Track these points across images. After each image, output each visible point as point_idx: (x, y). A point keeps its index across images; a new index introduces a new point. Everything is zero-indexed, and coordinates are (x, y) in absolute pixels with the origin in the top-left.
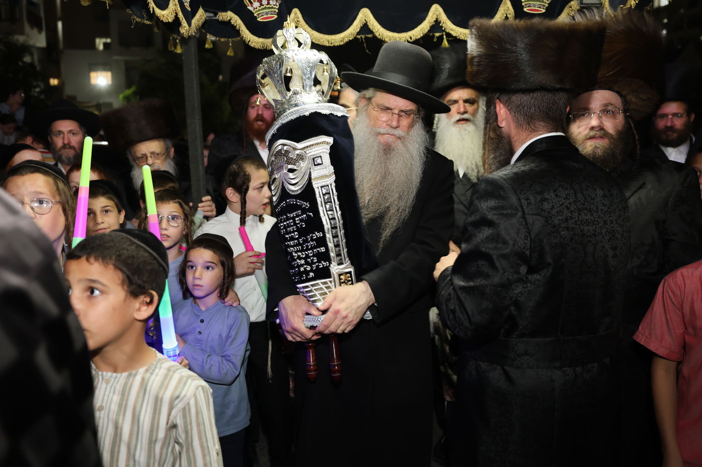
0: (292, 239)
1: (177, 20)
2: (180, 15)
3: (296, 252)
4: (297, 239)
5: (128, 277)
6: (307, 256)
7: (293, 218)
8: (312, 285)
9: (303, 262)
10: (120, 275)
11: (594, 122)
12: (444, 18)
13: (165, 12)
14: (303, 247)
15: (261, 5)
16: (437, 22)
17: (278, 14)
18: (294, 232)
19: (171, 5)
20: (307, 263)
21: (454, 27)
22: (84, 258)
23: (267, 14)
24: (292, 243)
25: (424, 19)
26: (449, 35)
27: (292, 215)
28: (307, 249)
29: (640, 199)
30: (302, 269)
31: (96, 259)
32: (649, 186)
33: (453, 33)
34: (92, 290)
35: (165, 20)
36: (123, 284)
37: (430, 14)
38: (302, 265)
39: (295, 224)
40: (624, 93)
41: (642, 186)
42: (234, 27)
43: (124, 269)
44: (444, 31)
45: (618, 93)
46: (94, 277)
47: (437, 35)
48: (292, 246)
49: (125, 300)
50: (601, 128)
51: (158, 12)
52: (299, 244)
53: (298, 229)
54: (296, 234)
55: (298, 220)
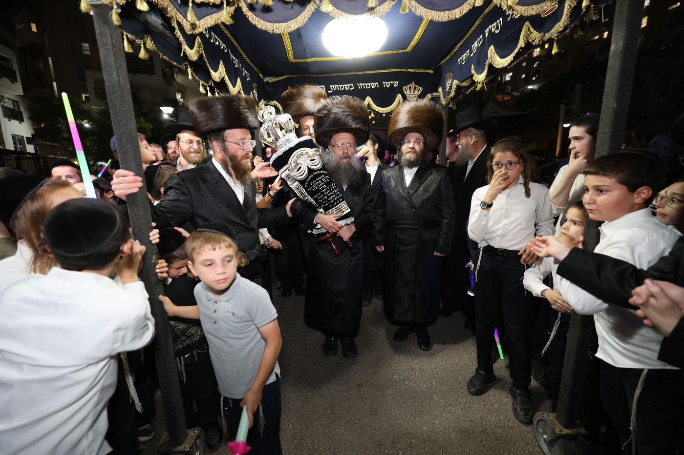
0: (323, 189)
3: (329, 193)
4: (326, 188)
6: (335, 193)
7: (321, 180)
8: (339, 206)
9: (334, 196)
11: (411, 145)
12: (372, 103)
14: (330, 190)
18: (323, 185)
20: (336, 196)
21: (376, 107)
24: (324, 190)
26: (374, 111)
27: (319, 179)
28: (333, 190)
29: (431, 179)
30: (336, 199)
32: (434, 174)
39: (323, 182)
40: (425, 135)
41: (431, 174)
44: (372, 109)
45: (422, 135)
48: (326, 191)
50: (413, 148)
52: (328, 189)
53: (325, 183)
54: (325, 186)
55: (323, 180)
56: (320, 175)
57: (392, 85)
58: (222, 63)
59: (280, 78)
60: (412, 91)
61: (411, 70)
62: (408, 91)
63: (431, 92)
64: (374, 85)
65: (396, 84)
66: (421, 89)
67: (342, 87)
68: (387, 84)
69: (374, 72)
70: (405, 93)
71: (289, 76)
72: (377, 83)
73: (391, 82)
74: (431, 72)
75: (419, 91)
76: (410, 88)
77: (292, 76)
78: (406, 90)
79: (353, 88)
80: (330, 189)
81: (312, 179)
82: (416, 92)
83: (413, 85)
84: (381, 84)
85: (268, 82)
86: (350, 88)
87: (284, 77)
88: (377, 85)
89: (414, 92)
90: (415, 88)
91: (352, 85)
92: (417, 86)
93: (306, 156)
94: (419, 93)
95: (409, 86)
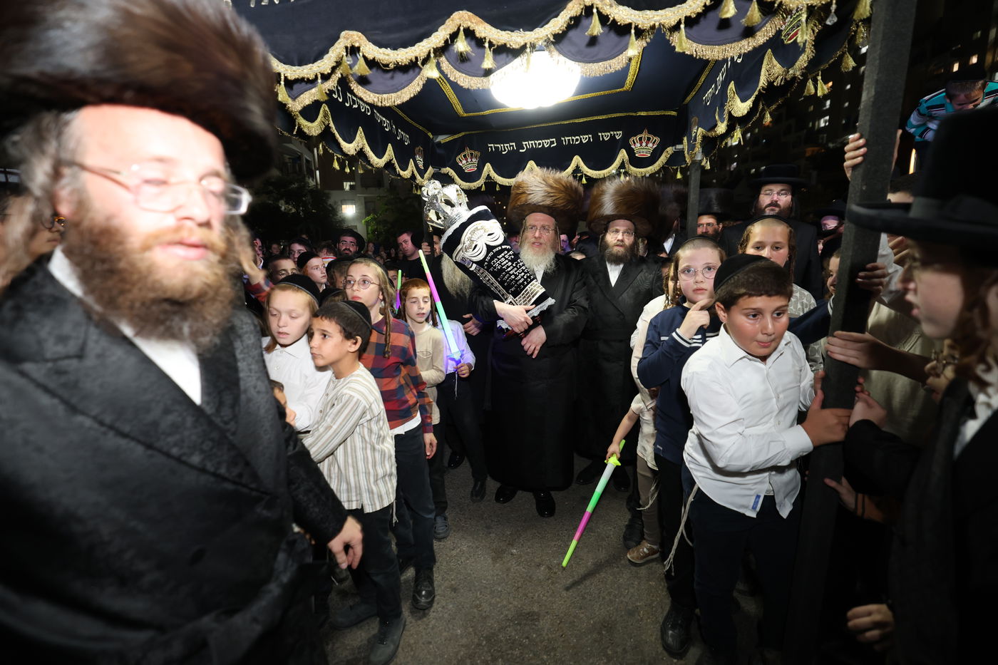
0: (508, 267)
1: (413, 177)
2: (416, 172)
4: (512, 265)
5: (344, 329)
6: (523, 271)
7: (503, 257)
9: (523, 274)
10: (339, 327)
12: (582, 164)
13: (405, 173)
15: (467, 162)
16: (578, 167)
17: (477, 167)
18: (507, 263)
19: (410, 168)
21: (589, 170)
22: (320, 317)
23: (471, 167)
24: (509, 269)
25: (569, 166)
26: (585, 174)
27: (501, 256)
30: (525, 277)
31: (326, 318)
33: (588, 174)
34: (325, 336)
35: (406, 177)
36: (341, 332)
37: (573, 162)
38: (524, 276)
39: (506, 259)
42: (450, 177)
43: (342, 324)
44: (583, 172)
46: (325, 329)
47: (579, 175)
48: (512, 270)
49: (342, 341)
51: (402, 173)
52: (514, 267)
53: (509, 261)
54: (510, 264)
55: (507, 256)
56: (502, 251)
57: (613, 137)
58: (361, 130)
59: (456, 137)
60: (644, 144)
61: (643, 114)
62: (638, 145)
63: (673, 145)
64: (585, 139)
65: (619, 135)
66: (658, 140)
67: (539, 144)
68: (605, 136)
69: (585, 120)
70: (633, 147)
71: (468, 133)
72: (590, 136)
73: (612, 133)
74: (674, 113)
75: (654, 143)
76: (640, 139)
77: (471, 132)
78: (634, 143)
79: (555, 144)
80: (516, 267)
81: (492, 258)
82: (650, 145)
83: (645, 135)
84: (596, 137)
85: (439, 143)
86: (550, 145)
87: (460, 135)
88: (589, 138)
89: (646, 145)
90: (649, 139)
91: (554, 139)
92: (651, 136)
93: (482, 231)
94: (655, 146)
95: (639, 137)
